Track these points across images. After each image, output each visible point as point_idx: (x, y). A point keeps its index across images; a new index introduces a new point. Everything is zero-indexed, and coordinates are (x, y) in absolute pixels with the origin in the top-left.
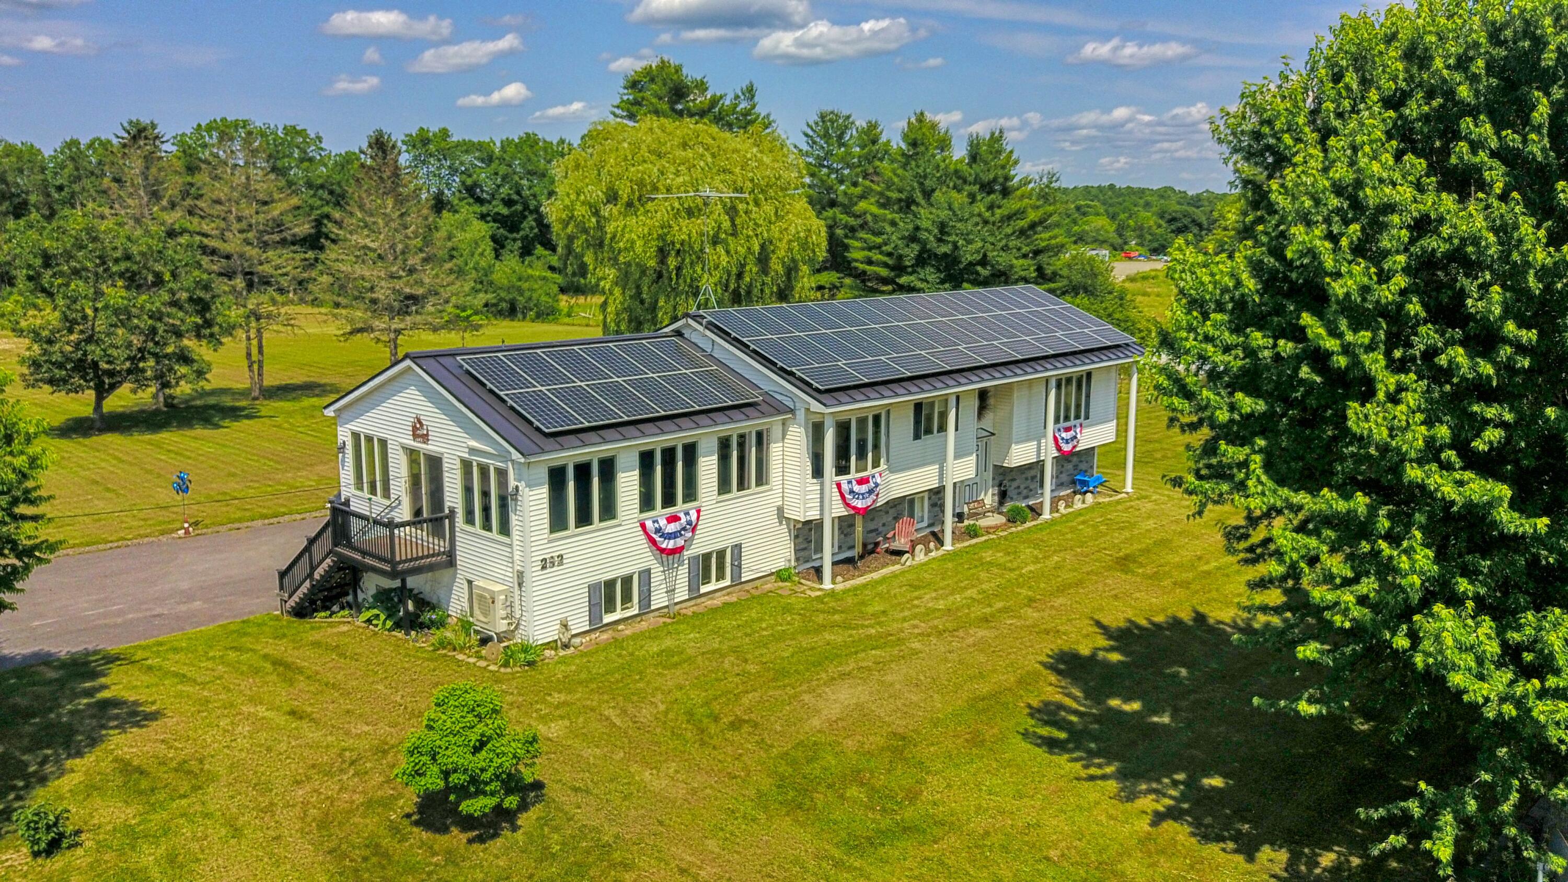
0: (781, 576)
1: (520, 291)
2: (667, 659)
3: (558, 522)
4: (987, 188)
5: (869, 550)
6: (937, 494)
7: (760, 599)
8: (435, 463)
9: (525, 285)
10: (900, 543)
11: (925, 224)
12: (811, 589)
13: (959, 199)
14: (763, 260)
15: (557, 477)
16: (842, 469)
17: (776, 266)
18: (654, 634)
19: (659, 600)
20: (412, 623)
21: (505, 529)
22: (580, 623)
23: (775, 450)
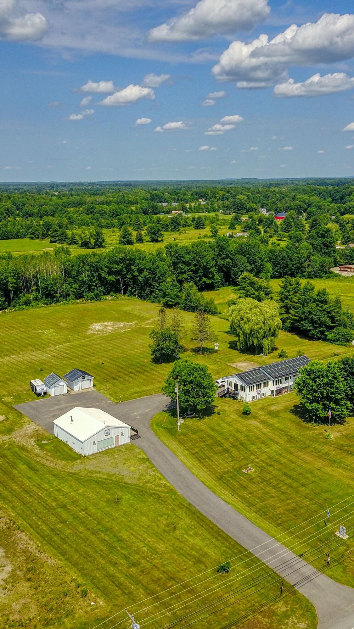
0: (270, 395)
1: (208, 307)
2: (259, 403)
3: (249, 391)
4: (321, 302)
5: (279, 393)
6: (288, 386)
7: (267, 398)
8: (237, 385)
9: (208, 306)
10: (283, 392)
11: (306, 311)
12: (273, 397)
13: (314, 305)
14: (270, 330)
15: (250, 387)
16: (276, 385)
17: (272, 330)
18: (257, 401)
19: (258, 398)
20: (235, 399)
21: (245, 391)
22: (251, 400)
23: (269, 383)
